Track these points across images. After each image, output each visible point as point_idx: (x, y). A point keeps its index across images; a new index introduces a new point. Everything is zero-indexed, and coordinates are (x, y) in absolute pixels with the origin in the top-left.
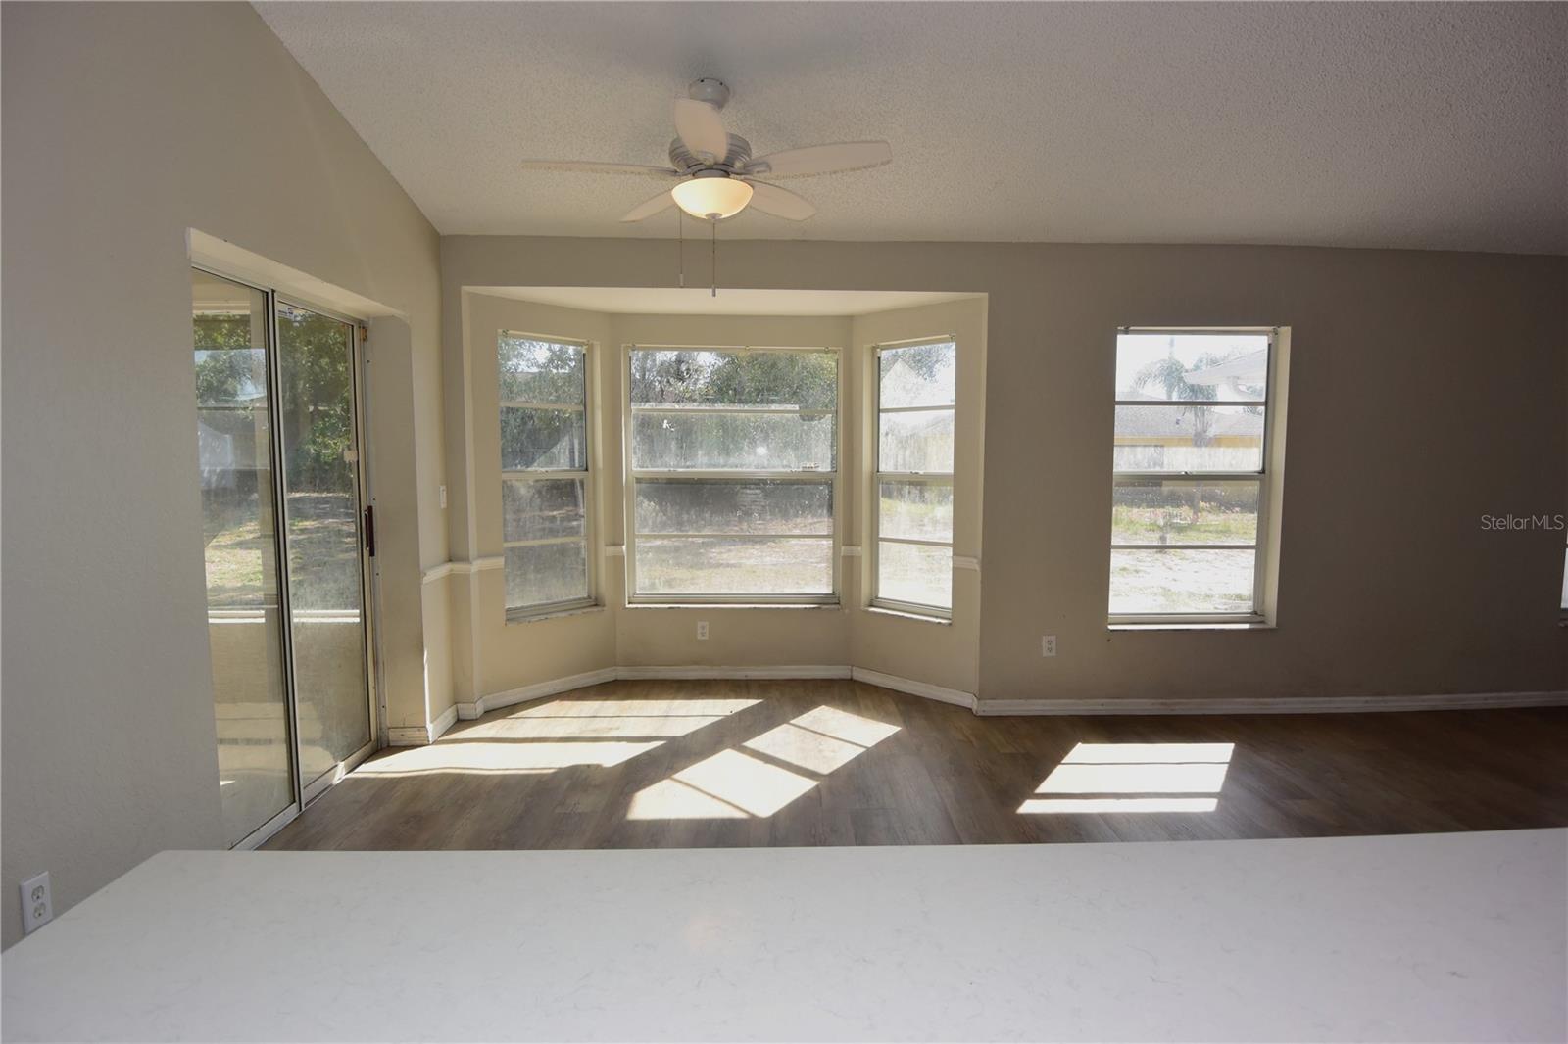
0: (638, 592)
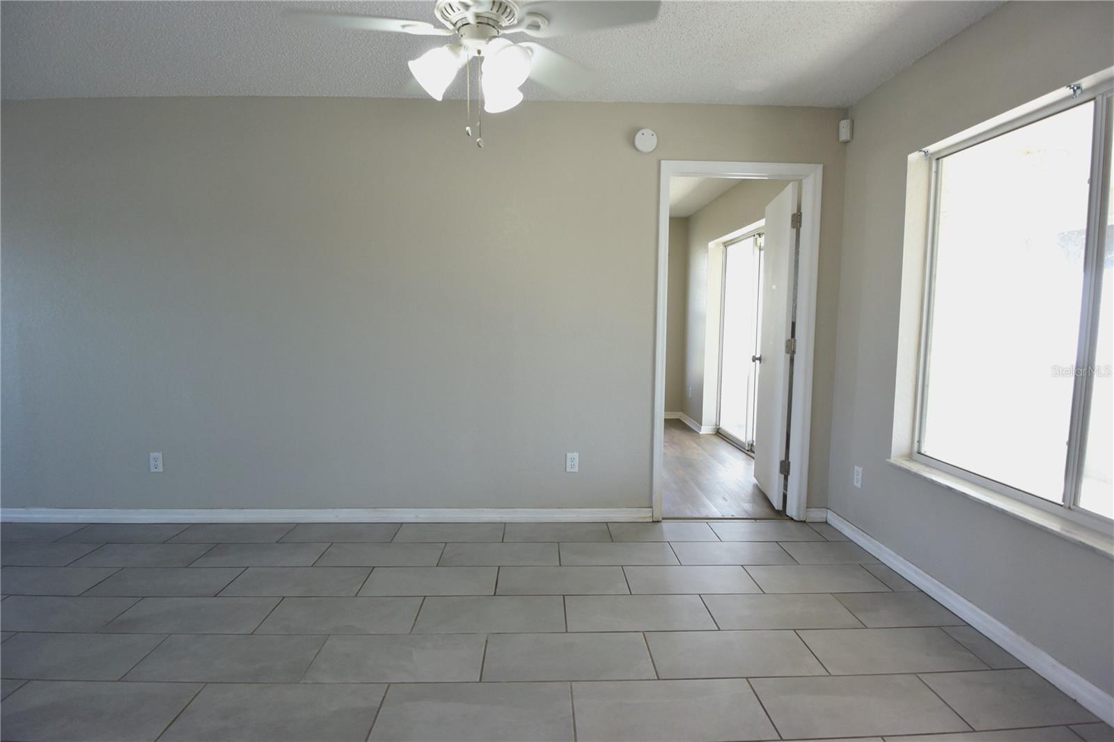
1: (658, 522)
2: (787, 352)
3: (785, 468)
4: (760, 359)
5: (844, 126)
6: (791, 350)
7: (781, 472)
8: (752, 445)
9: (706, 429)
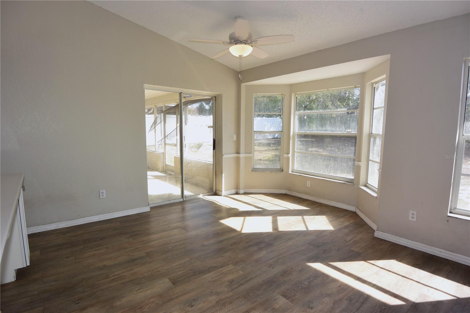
0: (295, 169)
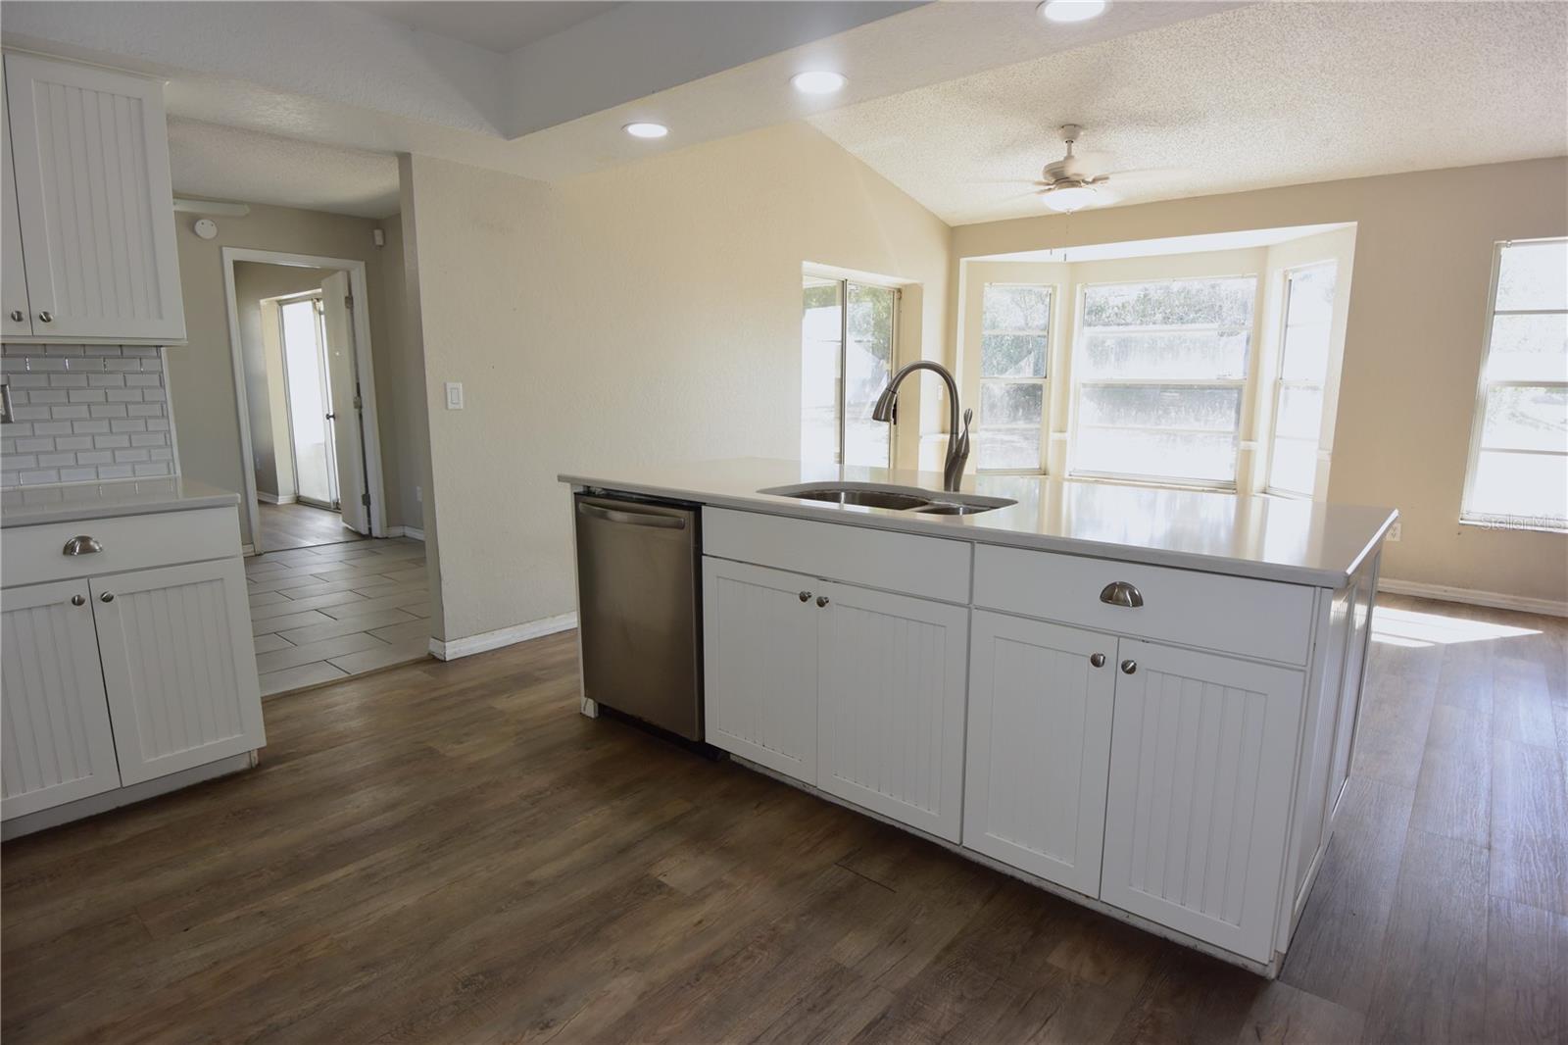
1: (260, 555)
2: (356, 407)
3: (366, 500)
4: (333, 416)
5: (378, 233)
6: (359, 406)
7: (364, 503)
8: (337, 503)
9: (283, 499)
